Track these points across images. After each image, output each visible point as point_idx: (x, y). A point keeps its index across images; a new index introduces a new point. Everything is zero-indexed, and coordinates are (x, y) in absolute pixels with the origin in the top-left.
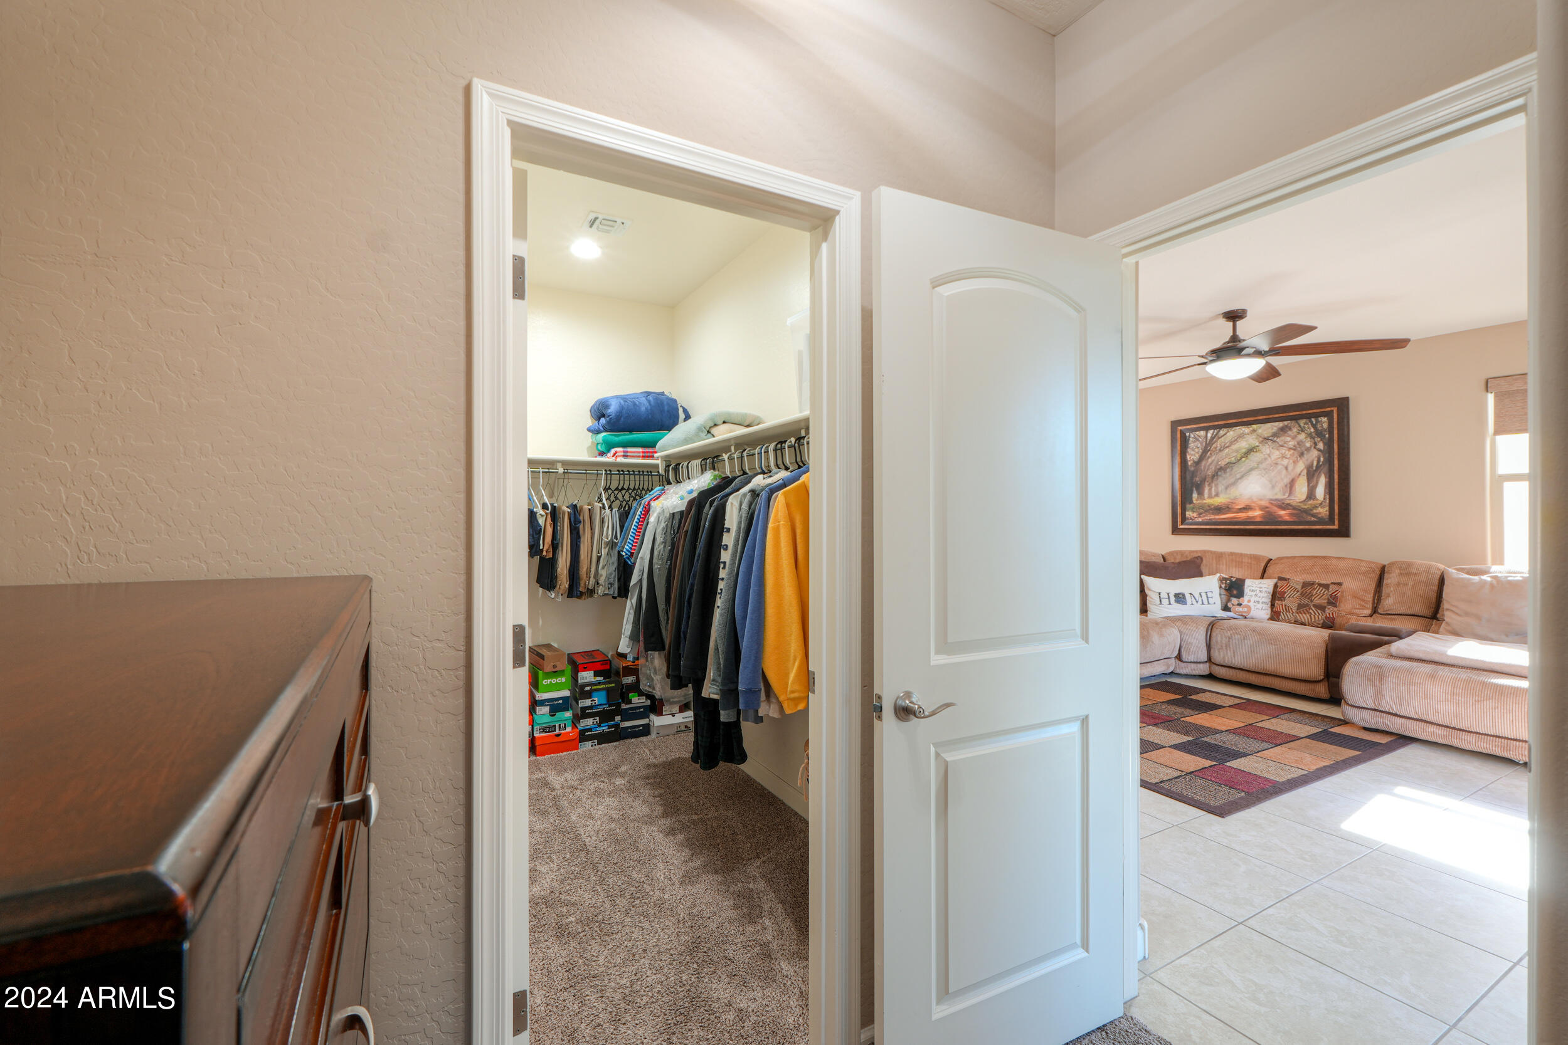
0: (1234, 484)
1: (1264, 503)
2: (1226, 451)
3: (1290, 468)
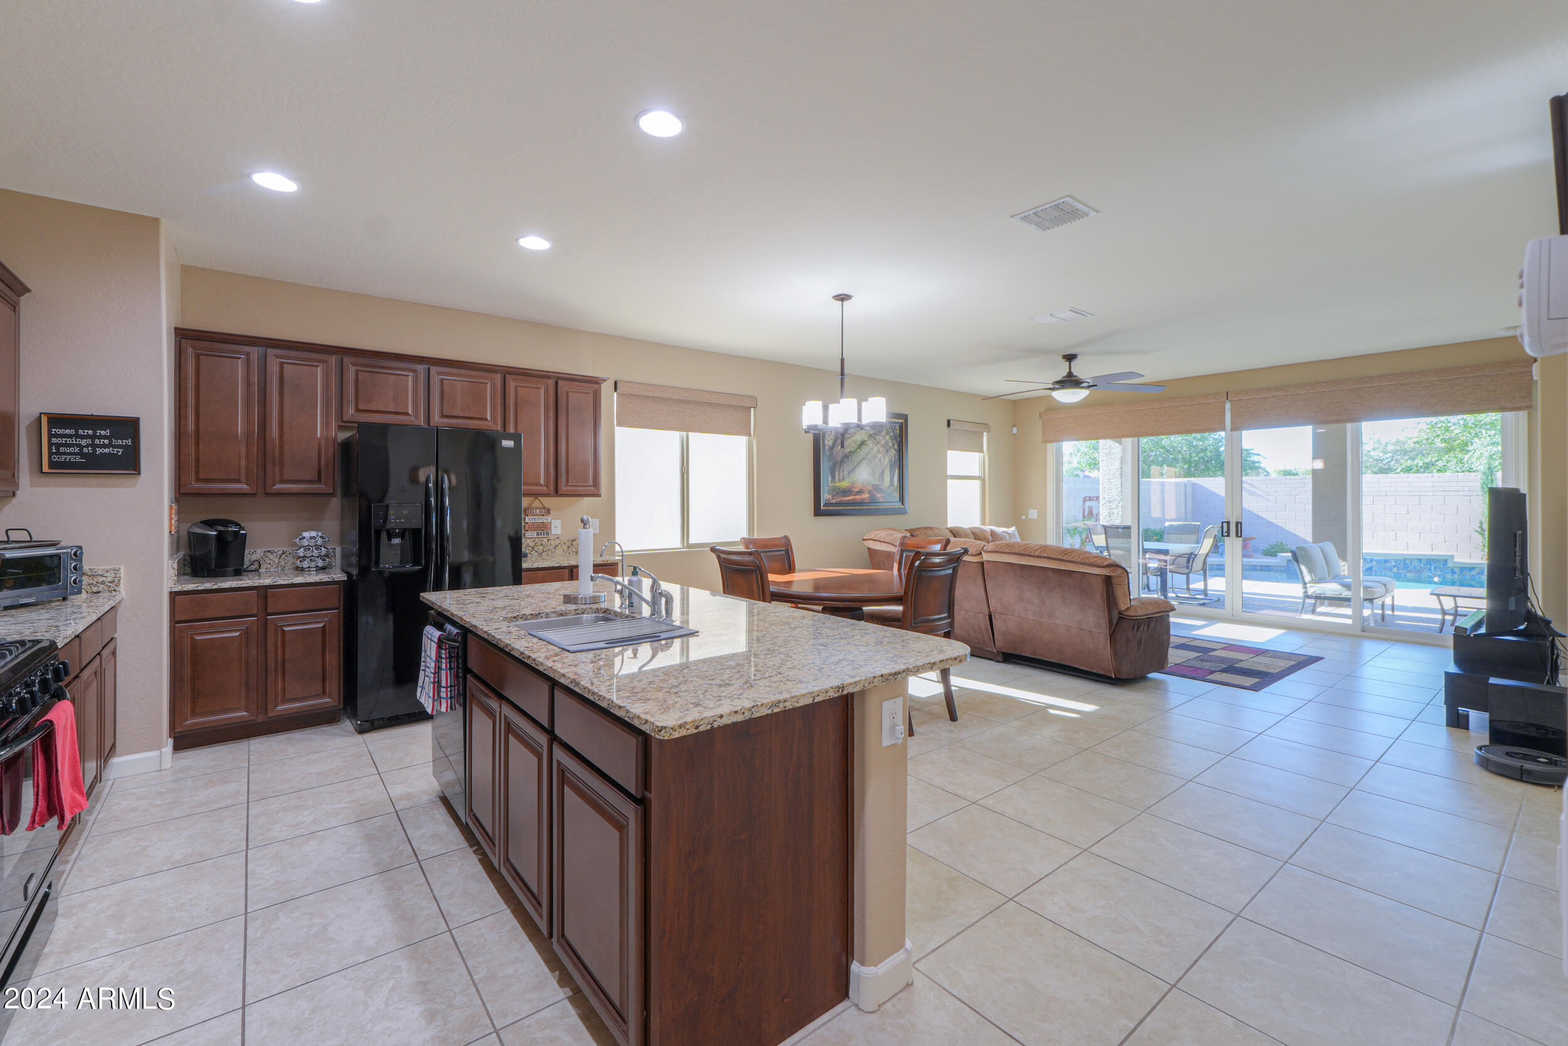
0: (853, 470)
1: (869, 487)
3: (882, 460)
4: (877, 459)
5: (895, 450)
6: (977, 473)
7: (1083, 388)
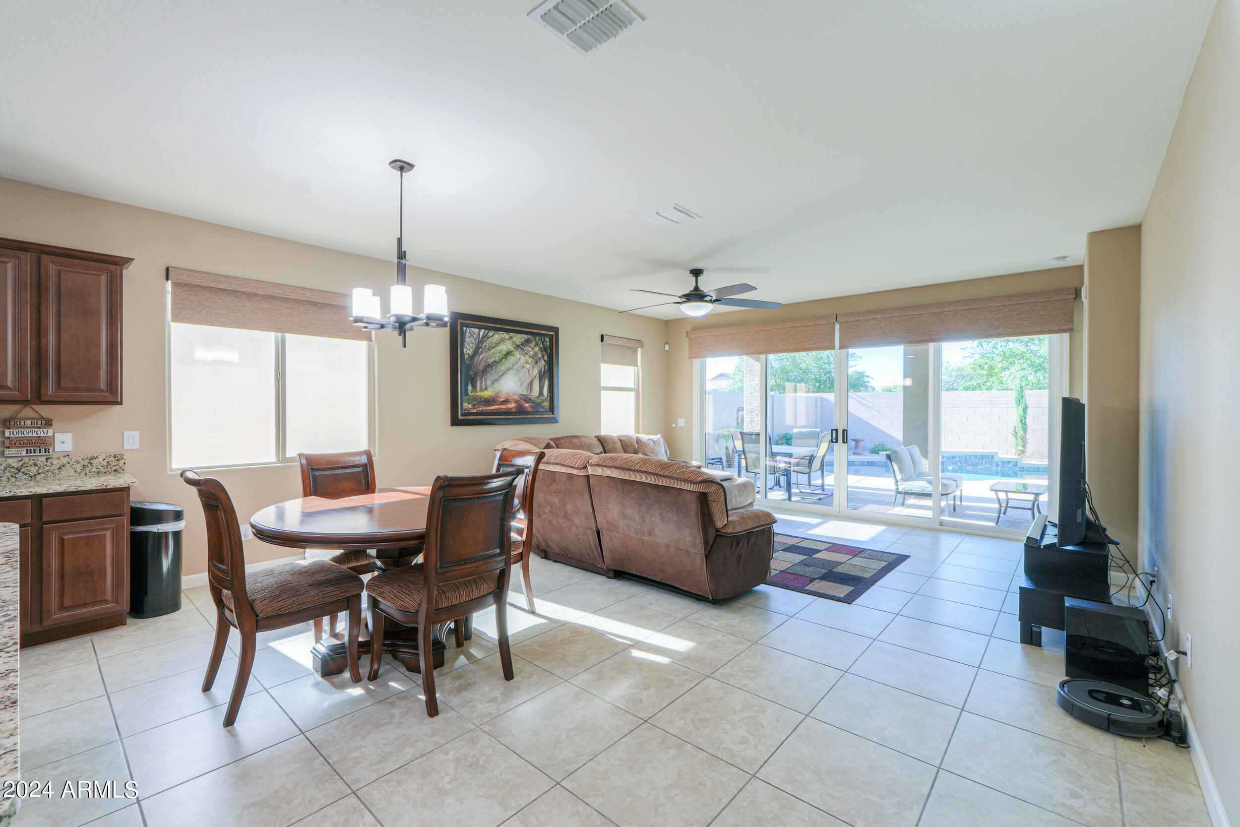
0: (497, 380)
1: (516, 397)
2: (493, 350)
3: (530, 372)
4: (525, 370)
5: (545, 361)
6: (632, 385)
7: (707, 301)
